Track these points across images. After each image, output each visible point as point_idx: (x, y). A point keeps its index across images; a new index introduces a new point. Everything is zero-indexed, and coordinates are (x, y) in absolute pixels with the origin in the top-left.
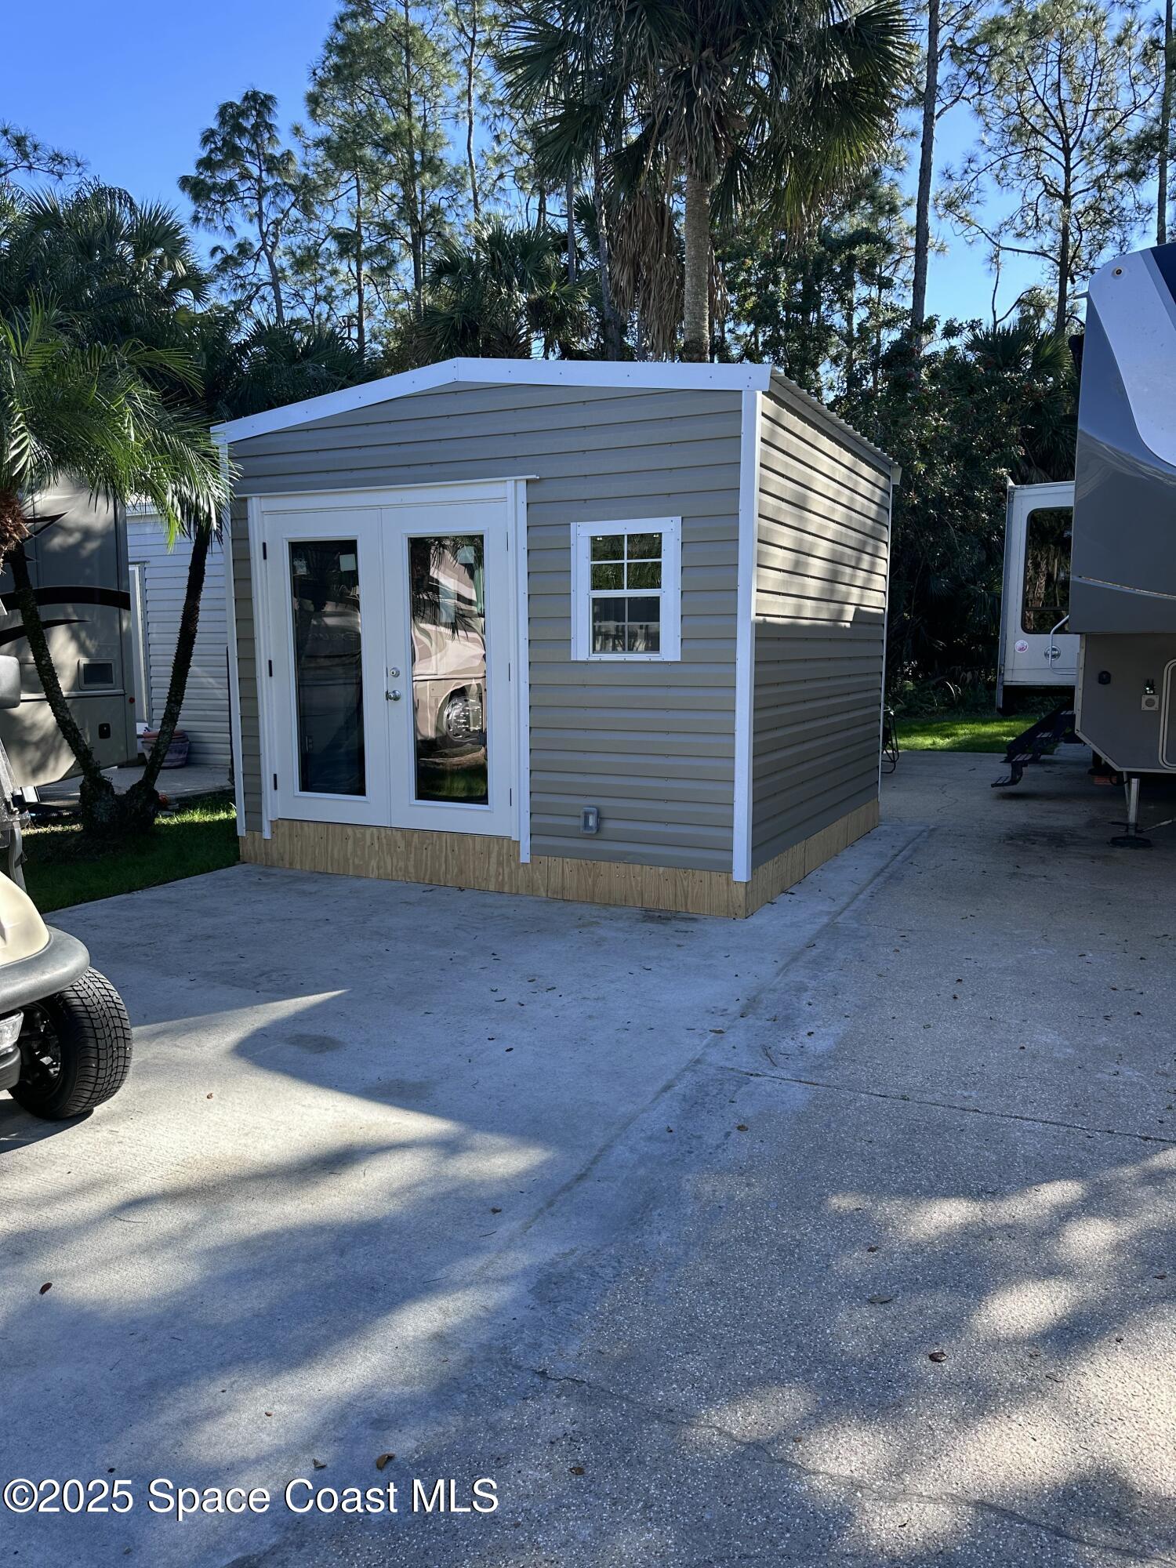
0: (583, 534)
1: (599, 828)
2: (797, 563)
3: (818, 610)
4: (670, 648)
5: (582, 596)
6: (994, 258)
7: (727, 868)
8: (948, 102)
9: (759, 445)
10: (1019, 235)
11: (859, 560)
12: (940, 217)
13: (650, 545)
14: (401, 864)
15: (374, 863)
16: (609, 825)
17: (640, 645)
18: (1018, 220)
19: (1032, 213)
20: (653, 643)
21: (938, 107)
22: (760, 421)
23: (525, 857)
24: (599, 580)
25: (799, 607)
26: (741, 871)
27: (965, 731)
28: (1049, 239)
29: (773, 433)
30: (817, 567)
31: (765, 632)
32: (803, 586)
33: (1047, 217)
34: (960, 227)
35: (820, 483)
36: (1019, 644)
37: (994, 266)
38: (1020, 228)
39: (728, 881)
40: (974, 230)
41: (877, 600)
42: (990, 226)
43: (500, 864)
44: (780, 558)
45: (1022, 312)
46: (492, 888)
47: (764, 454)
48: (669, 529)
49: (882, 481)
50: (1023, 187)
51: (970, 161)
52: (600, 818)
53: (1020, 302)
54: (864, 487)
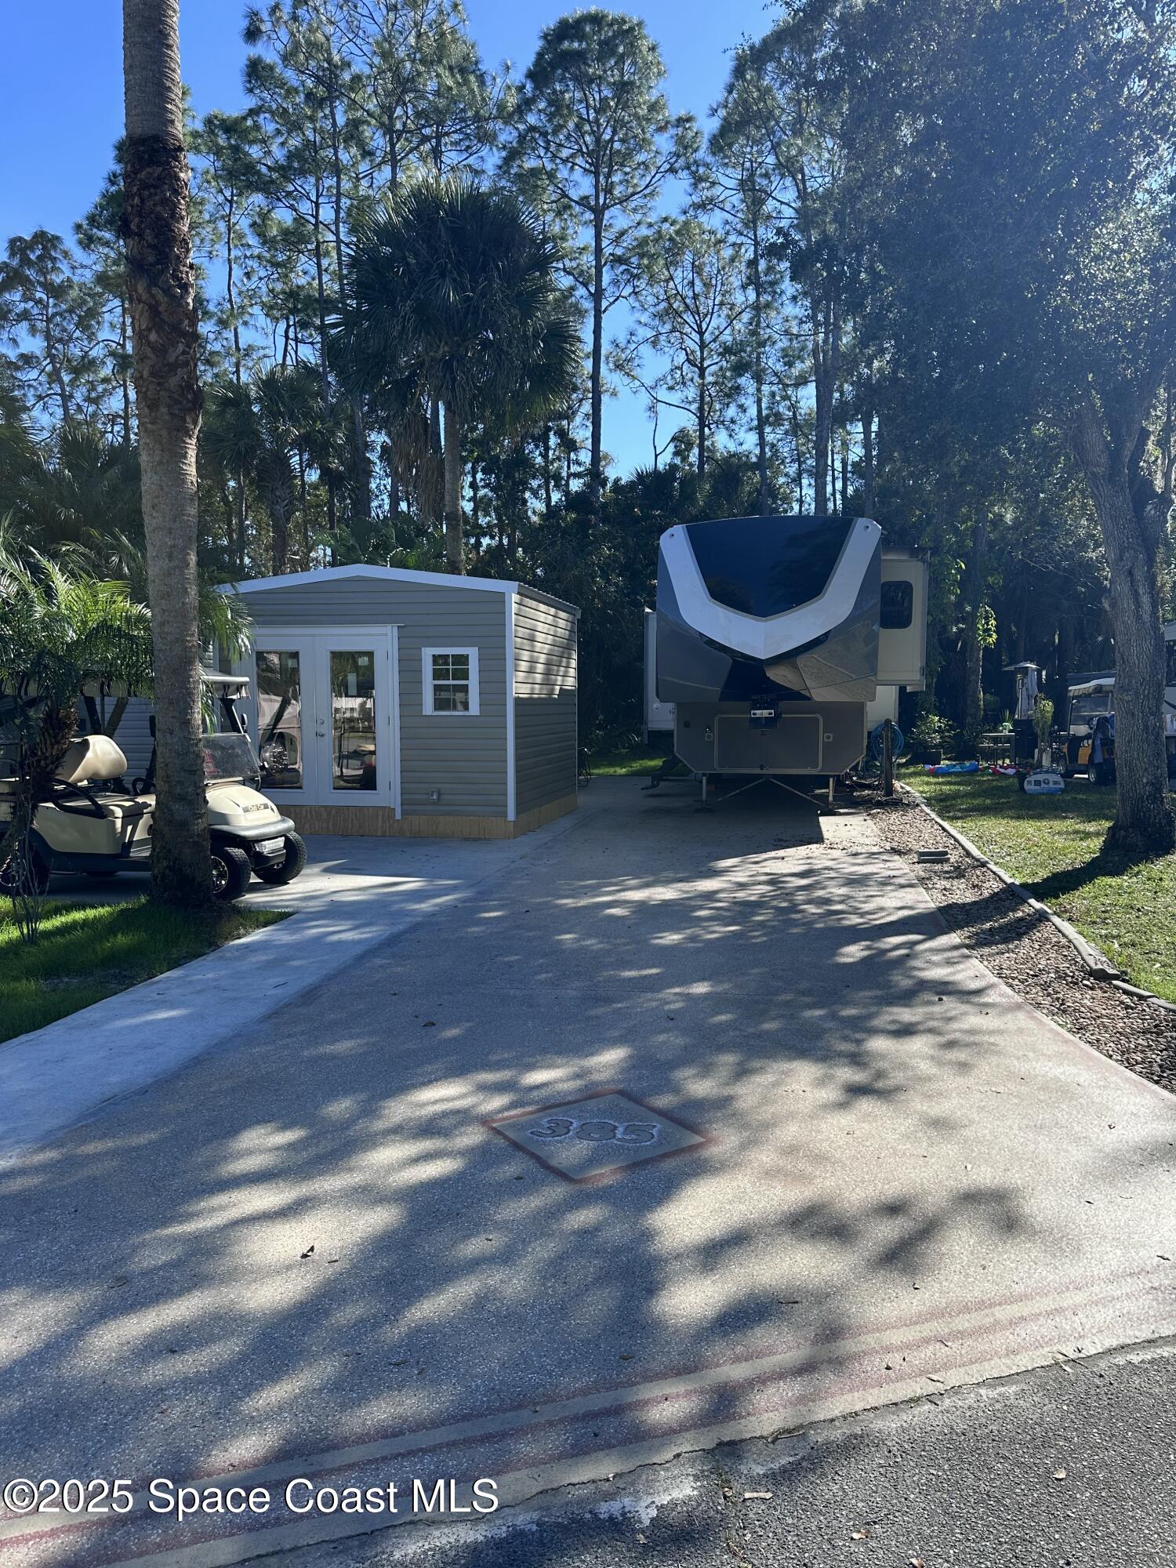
0: (428, 653)
1: (439, 798)
2: (531, 667)
3: (541, 689)
4: (474, 709)
5: (428, 683)
6: (651, 408)
7: (505, 814)
8: (611, 300)
9: (514, 616)
10: (671, 388)
11: (561, 662)
12: (611, 370)
13: (462, 660)
14: (325, 825)
15: (307, 826)
16: (443, 797)
17: (459, 706)
18: (669, 377)
19: (679, 372)
20: (466, 706)
21: (604, 304)
22: (514, 605)
23: (398, 816)
24: (437, 675)
25: (533, 689)
26: (511, 815)
27: (637, 765)
28: (692, 392)
29: (520, 609)
30: (540, 668)
31: (518, 702)
32: (534, 678)
33: (690, 375)
34: (627, 380)
35: (540, 627)
36: (655, 706)
37: (652, 415)
38: (671, 383)
39: (506, 821)
40: (637, 383)
41: (571, 682)
42: (649, 382)
43: (384, 821)
44: (524, 666)
45: (676, 447)
46: (379, 834)
47: (516, 620)
48: (473, 653)
49: (571, 618)
50: (671, 352)
51: (632, 334)
52: (439, 794)
53: (673, 439)
54: (562, 623)
